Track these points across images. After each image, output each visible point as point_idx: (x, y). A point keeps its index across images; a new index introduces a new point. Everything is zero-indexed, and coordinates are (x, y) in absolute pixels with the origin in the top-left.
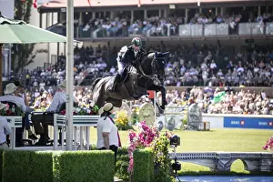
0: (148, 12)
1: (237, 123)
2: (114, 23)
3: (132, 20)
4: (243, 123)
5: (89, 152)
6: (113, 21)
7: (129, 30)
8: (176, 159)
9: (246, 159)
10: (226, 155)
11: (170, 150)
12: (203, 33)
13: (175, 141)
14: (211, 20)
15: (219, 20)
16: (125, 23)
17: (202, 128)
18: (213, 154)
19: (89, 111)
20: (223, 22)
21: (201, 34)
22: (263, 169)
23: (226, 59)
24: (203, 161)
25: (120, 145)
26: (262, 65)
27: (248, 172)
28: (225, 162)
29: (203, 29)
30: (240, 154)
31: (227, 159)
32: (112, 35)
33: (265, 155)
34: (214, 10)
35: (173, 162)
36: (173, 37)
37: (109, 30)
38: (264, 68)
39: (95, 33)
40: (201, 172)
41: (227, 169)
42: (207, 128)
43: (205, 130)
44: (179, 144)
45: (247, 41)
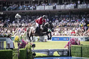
0: (25, 2)
1: (56, 39)
2: (14, 6)
3: (20, 5)
4: (58, 39)
5: (3, 50)
6: (13, 5)
7: (19, 8)
8: (34, 52)
9: (59, 51)
10: (52, 50)
11: (32, 49)
12: (44, 9)
13: (34, 46)
14: (47, 4)
15: (50, 4)
16: (18, 6)
17: (45, 41)
18: (47, 50)
19: (3, 36)
20: (51, 5)
21: (43, 9)
22: (64, 54)
23: (52, 17)
24: (44, 52)
25: (14, 48)
26: (64, 19)
27: (59, 56)
28: (51, 52)
29: (44, 8)
30: (56, 50)
31: (52, 51)
32: (13, 10)
33: (65, 50)
34: (48, 1)
35: (33, 53)
36: (34, 10)
37: (12, 8)
38: (65, 20)
39: (7, 9)
40: (43, 56)
41: (52, 55)
42: (46, 41)
43: (45, 42)
44: (35, 47)
45: (59, 11)
